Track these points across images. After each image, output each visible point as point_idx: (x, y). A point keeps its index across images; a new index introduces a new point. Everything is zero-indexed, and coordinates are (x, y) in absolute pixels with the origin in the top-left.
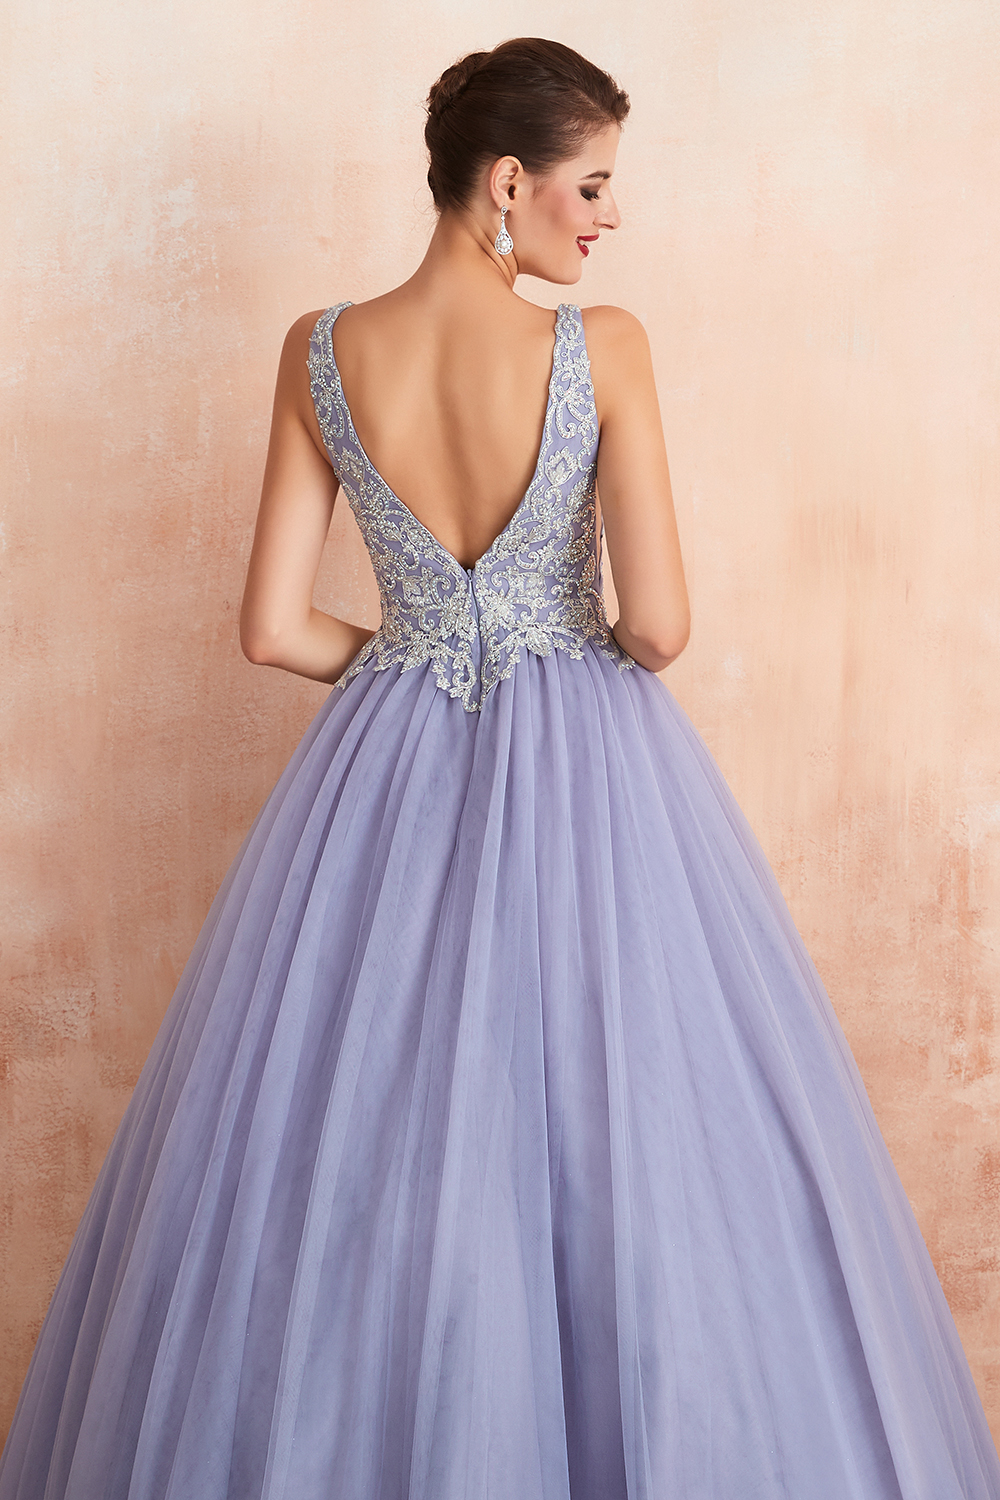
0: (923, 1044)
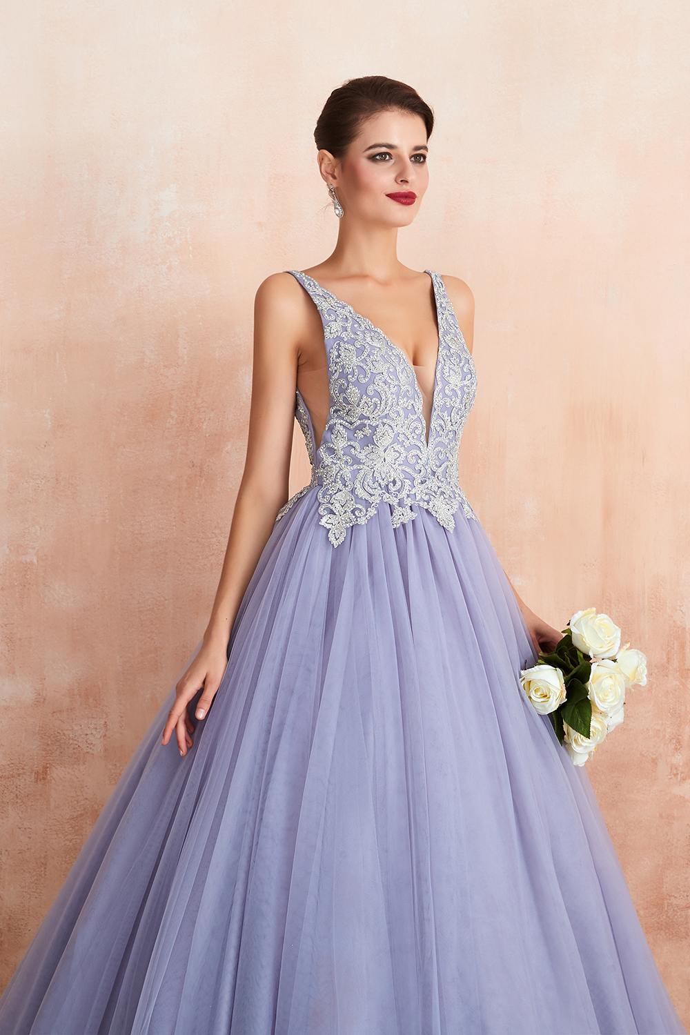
0: (654, 757)
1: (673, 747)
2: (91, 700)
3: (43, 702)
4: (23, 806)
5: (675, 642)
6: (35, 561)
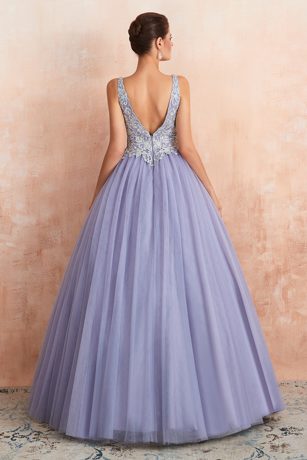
0: (251, 244)
1: (257, 240)
2: (56, 223)
3: (39, 224)
4: (33, 265)
5: (257, 200)
6: (38, 176)
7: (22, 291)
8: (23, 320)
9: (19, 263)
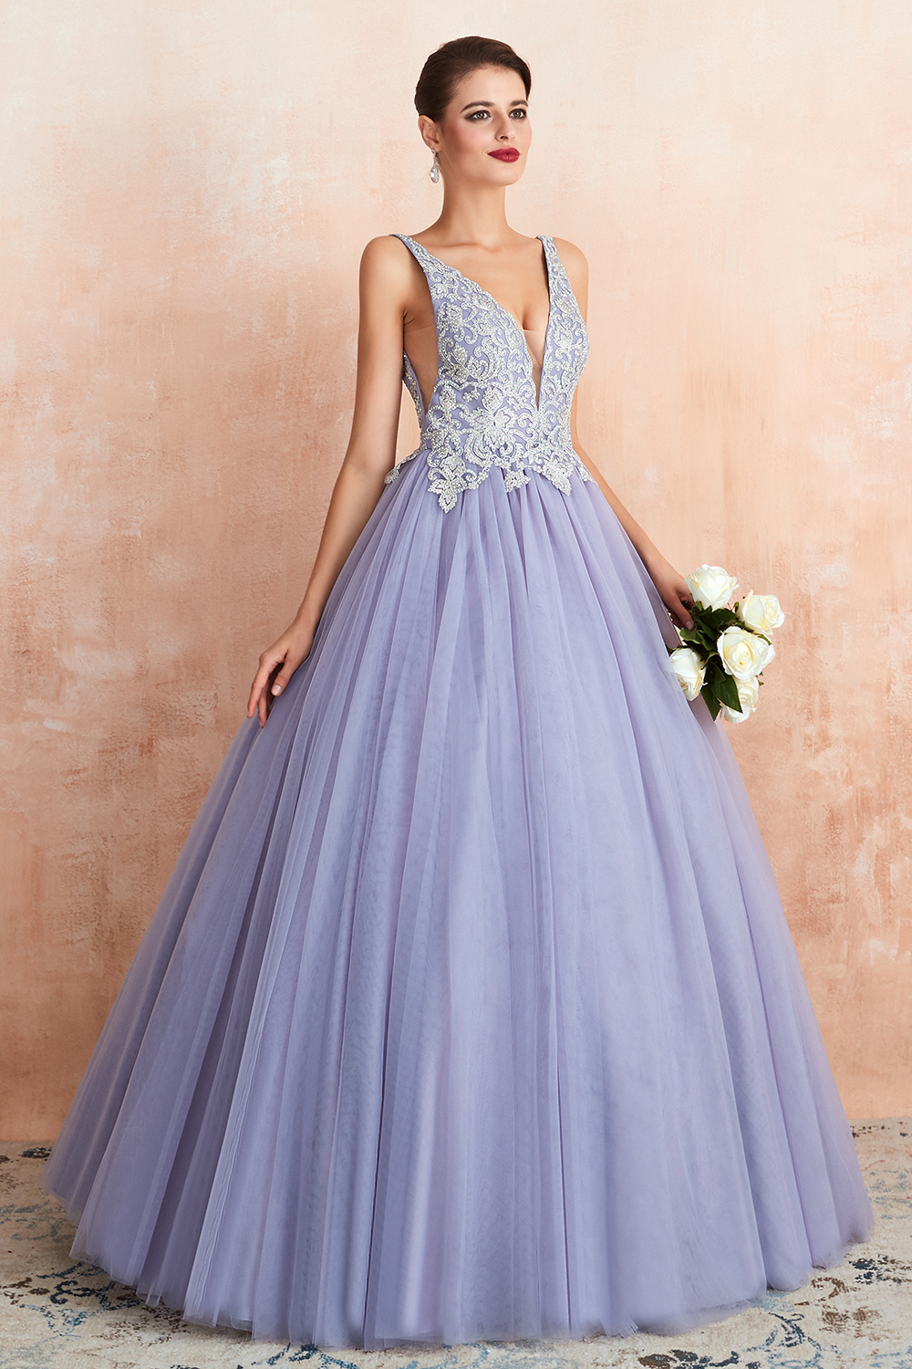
0: (787, 726)
1: (805, 717)
2: (199, 672)
3: (146, 675)
4: (128, 784)
5: (801, 610)
6: (139, 534)
7: (93, 860)
8: (95, 947)
9: (83, 775)
